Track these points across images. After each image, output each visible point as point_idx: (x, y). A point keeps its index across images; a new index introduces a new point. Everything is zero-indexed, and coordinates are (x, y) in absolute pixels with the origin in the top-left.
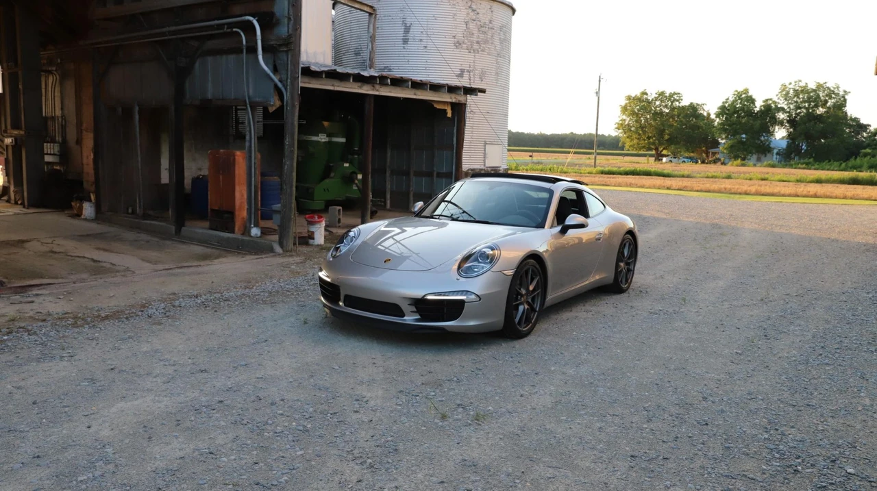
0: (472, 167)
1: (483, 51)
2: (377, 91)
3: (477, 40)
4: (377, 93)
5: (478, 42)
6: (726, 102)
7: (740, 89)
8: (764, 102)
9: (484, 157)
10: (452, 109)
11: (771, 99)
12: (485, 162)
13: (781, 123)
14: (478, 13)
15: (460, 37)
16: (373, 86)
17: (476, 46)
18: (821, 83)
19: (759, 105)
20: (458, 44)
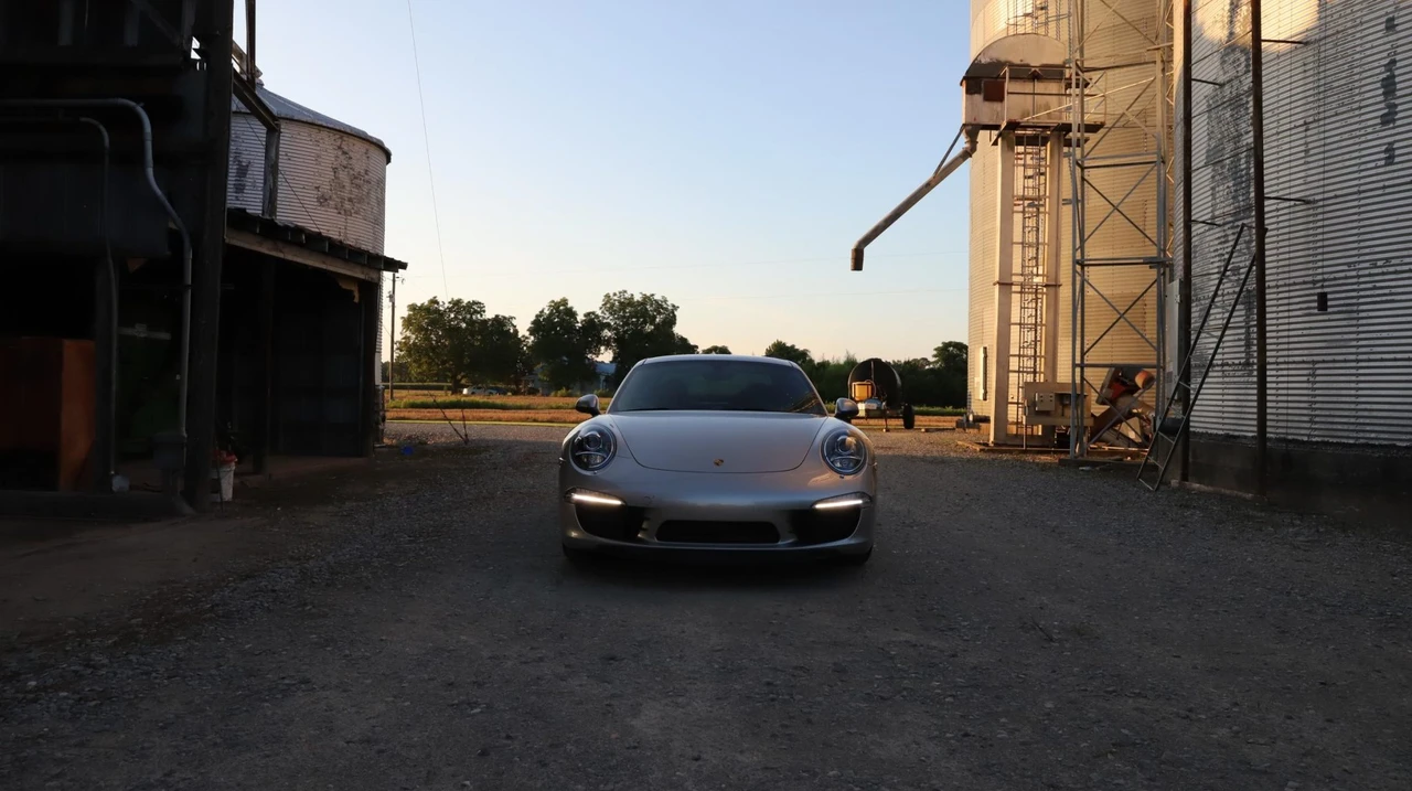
1: (356, 213)
2: (281, 251)
3: (349, 196)
4: (281, 255)
5: (350, 200)
6: (541, 316)
7: (557, 299)
8: (585, 315)
10: (360, 292)
11: (593, 313)
13: (607, 343)
15: (325, 188)
17: (347, 206)
18: (648, 295)
19: (580, 317)
20: (323, 200)
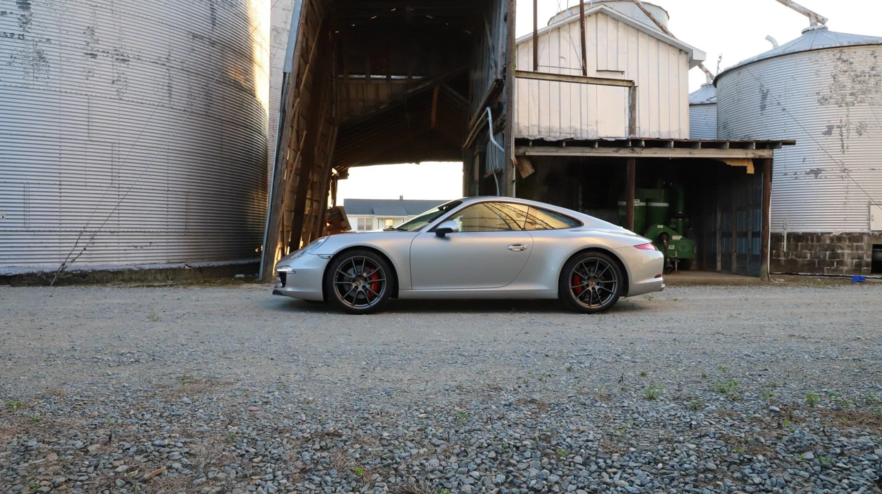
0: (847, 231)
1: (860, 102)
3: (851, 92)
4: (636, 155)
5: (852, 94)
9: (869, 220)
10: (753, 166)
12: (870, 226)
14: (851, 63)
15: (826, 92)
16: (633, 150)
17: (849, 99)
20: (824, 101)
